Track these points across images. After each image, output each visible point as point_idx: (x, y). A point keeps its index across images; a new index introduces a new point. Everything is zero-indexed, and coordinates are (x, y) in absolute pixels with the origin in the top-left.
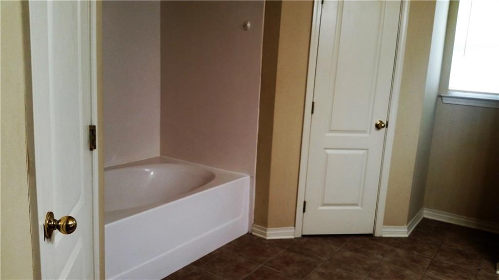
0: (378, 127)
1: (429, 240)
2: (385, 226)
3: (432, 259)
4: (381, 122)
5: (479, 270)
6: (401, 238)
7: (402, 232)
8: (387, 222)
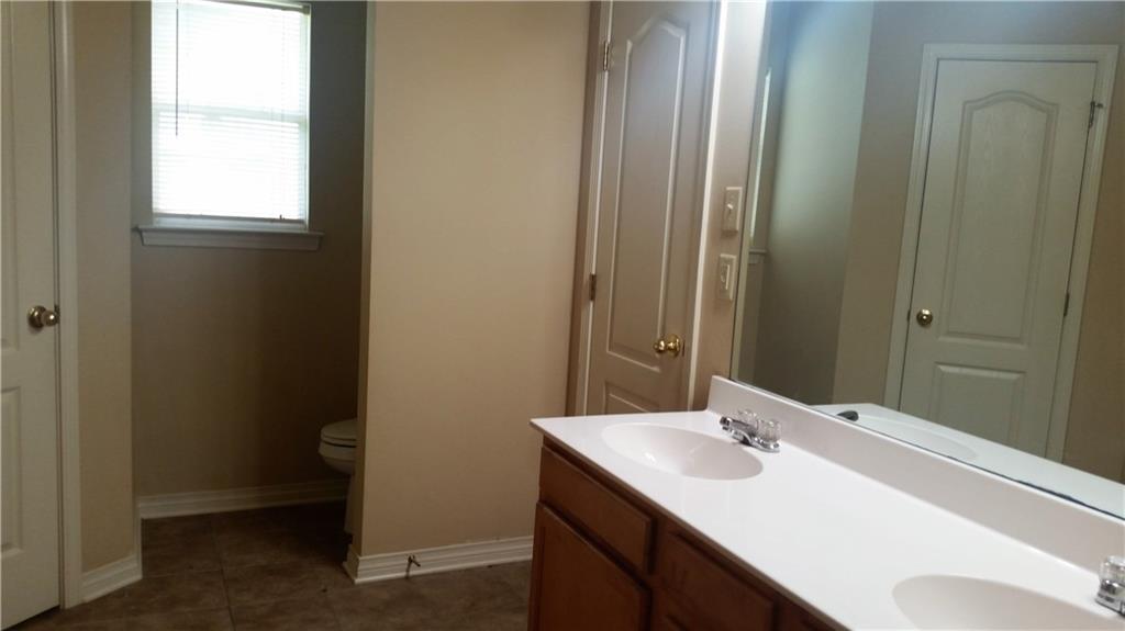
0: (36, 323)
1: (191, 567)
2: (86, 574)
3: (229, 608)
4: (42, 309)
5: (325, 591)
6: (130, 586)
7: (127, 571)
8: (91, 562)
